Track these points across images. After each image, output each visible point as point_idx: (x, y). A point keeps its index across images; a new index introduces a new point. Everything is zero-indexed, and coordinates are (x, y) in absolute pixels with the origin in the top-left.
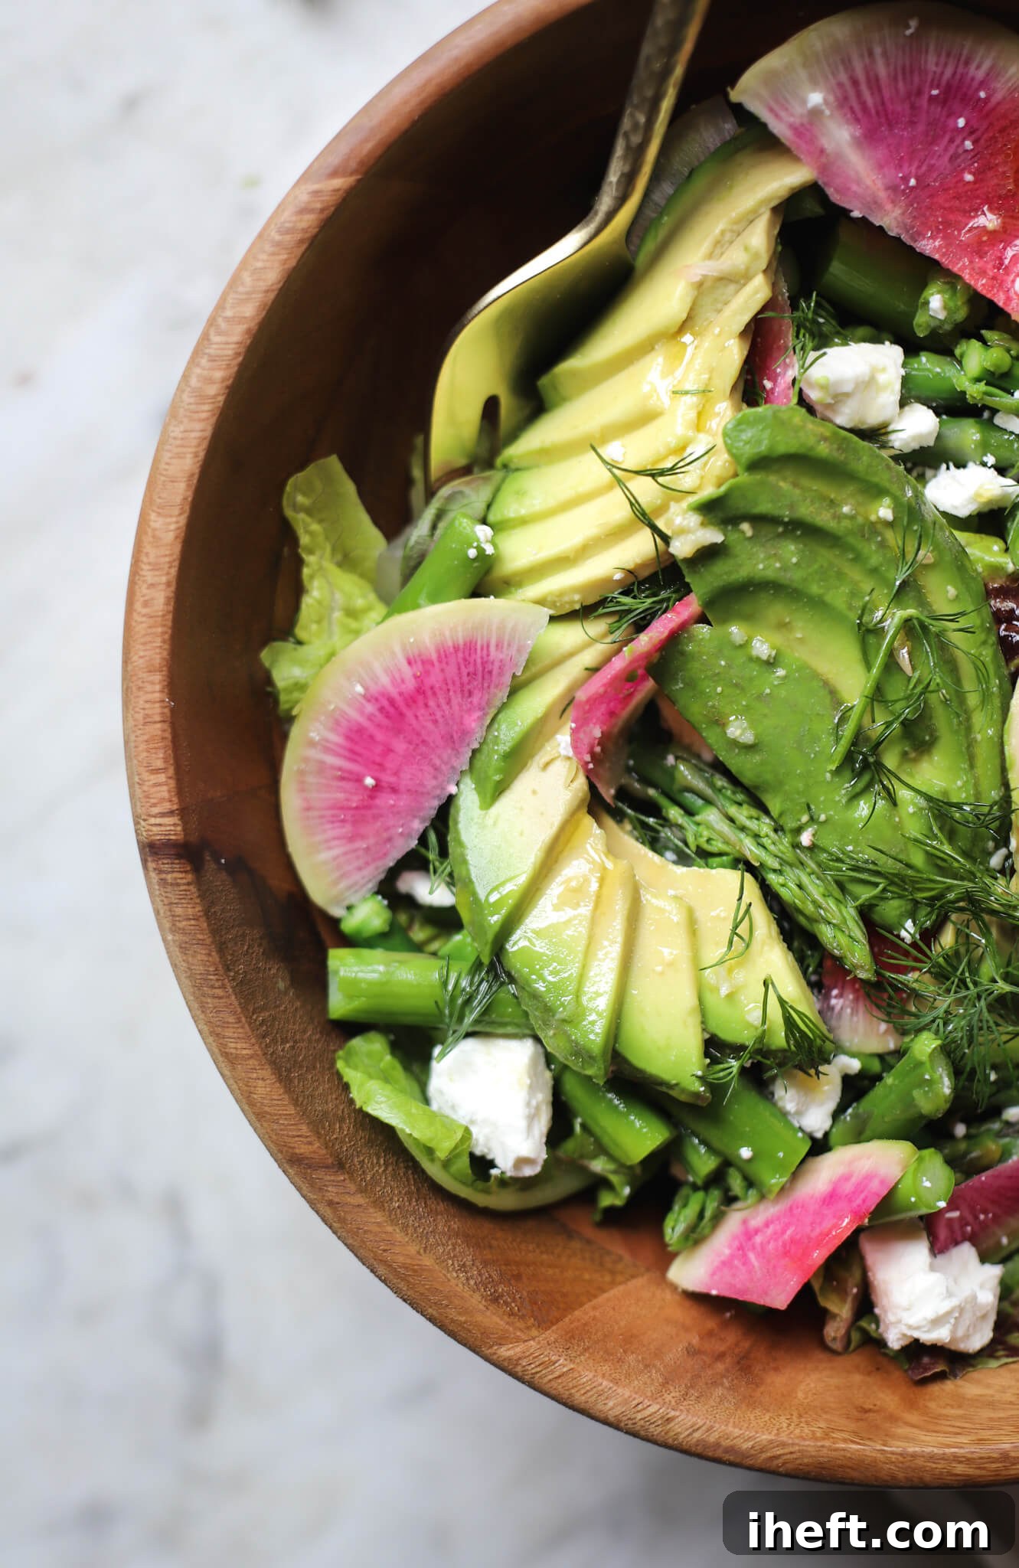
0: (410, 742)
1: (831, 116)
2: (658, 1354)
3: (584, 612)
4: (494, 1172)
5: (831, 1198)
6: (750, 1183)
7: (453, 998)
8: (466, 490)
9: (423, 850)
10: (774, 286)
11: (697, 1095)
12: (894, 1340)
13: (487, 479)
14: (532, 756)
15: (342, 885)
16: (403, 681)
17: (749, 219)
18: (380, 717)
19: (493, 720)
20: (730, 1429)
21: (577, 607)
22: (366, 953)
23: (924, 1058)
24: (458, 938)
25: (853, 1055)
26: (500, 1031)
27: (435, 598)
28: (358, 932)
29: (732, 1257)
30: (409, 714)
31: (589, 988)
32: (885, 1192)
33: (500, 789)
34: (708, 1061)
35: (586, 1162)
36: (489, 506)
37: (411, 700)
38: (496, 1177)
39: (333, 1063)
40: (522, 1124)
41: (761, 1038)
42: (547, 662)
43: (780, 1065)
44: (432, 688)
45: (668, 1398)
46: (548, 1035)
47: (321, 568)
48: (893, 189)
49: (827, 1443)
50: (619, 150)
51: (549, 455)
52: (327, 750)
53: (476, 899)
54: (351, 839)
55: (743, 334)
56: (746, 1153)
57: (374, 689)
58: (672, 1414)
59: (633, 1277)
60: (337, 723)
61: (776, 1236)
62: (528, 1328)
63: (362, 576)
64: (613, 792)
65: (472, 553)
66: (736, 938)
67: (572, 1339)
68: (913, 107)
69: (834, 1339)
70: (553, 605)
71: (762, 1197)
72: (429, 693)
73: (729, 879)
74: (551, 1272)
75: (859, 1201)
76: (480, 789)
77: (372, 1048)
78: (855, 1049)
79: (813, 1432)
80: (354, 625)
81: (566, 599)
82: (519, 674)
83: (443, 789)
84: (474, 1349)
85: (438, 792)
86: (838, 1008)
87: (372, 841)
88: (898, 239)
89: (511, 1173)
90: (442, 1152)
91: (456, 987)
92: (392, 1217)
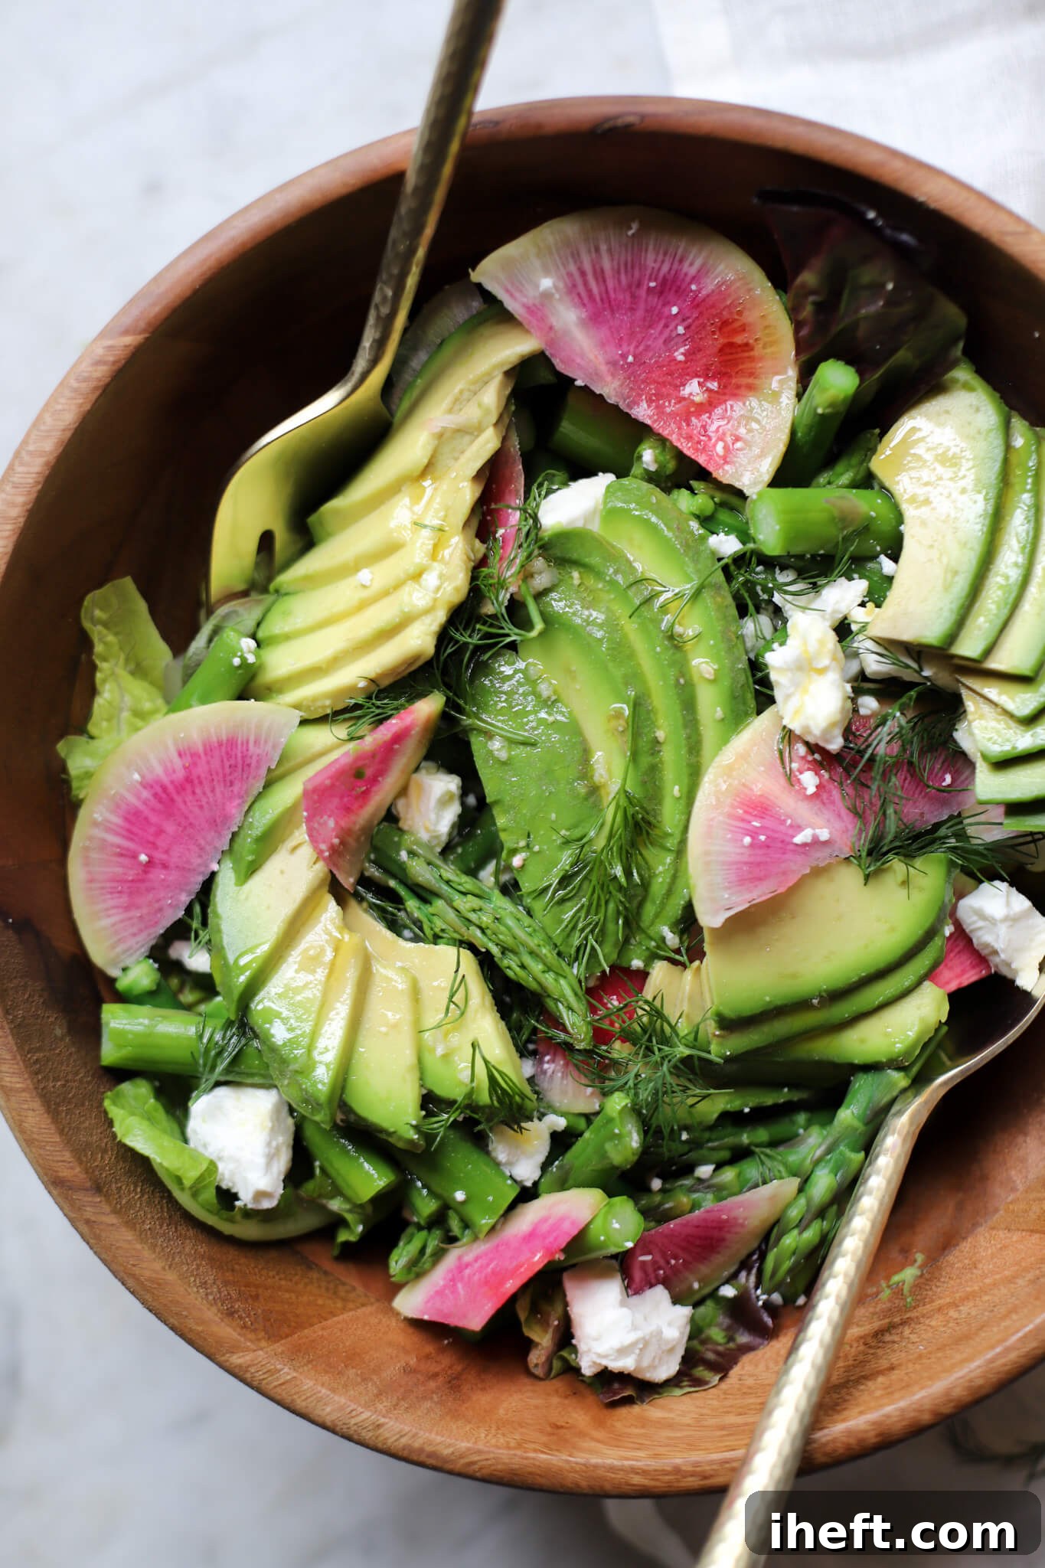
0: (179, 825)
1: (560, 300)
2: (377, 1370)
3: (332, 717)
4: (237, 1203)
5: (531, 1236)
6: (466, 1225)
7: (207, 1051)
8: (241, 610)
9: (189, 921)
10: (504, 440)
11: (411, 1142)
12: (586, 1366)
13: (259, 602)
14: (283, 841)
15: (119, 949)
16: (174, 771)
17: (484, 381)
18: (153, 802)
19: (251, 807)
20: (433, 1436)
21: (327, 712)
22: (134, 1008)
23: (615, 1115)
24: (216, 1001)
25: (563, 1115)
26: (249, 1081)
27: (205, 700)
28: (129, 990)
29: (445, 1287)
30: (178, 799)
31: (321, 1043)
32: (575, 1232)
33: (251, 869)
34: (424, 1113)
35: (324, 1201)
36: (258, 625)
37: (180, 788)
38: (240, 1208)
39: (102, 1100)
40: (261, 1161)
41: (470, 1094)
42: (299, 760)
43: (489, 1120)
44: (199, 777)
45: (380, 1407)
46: (284, 1084)
47: (113, 674)
48: (612, 363)
49: (519, 1452)
50: (371, 320)
51: (313, 582)
52: (108, 830)
53: (226, 964)
54: (127, 908)
55: (478, 476)
56: (460, 1196)
57: (149, 777)
58: (382, 1420)
59: (363, 1305)
60: (118, 806)
61: (482, 1268)
62: (259, 1340)
63: (153, 683)
64: (352, 879)
65: (237, 661)
66: (452, 1006)
67: (295, 1354)
68: (633, 296)
69: (536, 1365)
70: (306, 709)
71: (476, 1238)
72: (196, 782)
73: (447, 953)
74: (287, 1295)
75: (551, 1239)
76: (235, 870)
77: (139, 1091)
78: (564, 1109)
79: (508, 1443)
80: (140, 723)
81: (319, 704)
82: (273, 767)
83: (207, 866)
84: (210, 1357)
85: (202, 869)
86: (550, 1072)
87: (145, 911)
88: (616, 407)
89: (250, 1206)
90: (187, 1183)
91: (210, 1040)
92: (142, 1237)
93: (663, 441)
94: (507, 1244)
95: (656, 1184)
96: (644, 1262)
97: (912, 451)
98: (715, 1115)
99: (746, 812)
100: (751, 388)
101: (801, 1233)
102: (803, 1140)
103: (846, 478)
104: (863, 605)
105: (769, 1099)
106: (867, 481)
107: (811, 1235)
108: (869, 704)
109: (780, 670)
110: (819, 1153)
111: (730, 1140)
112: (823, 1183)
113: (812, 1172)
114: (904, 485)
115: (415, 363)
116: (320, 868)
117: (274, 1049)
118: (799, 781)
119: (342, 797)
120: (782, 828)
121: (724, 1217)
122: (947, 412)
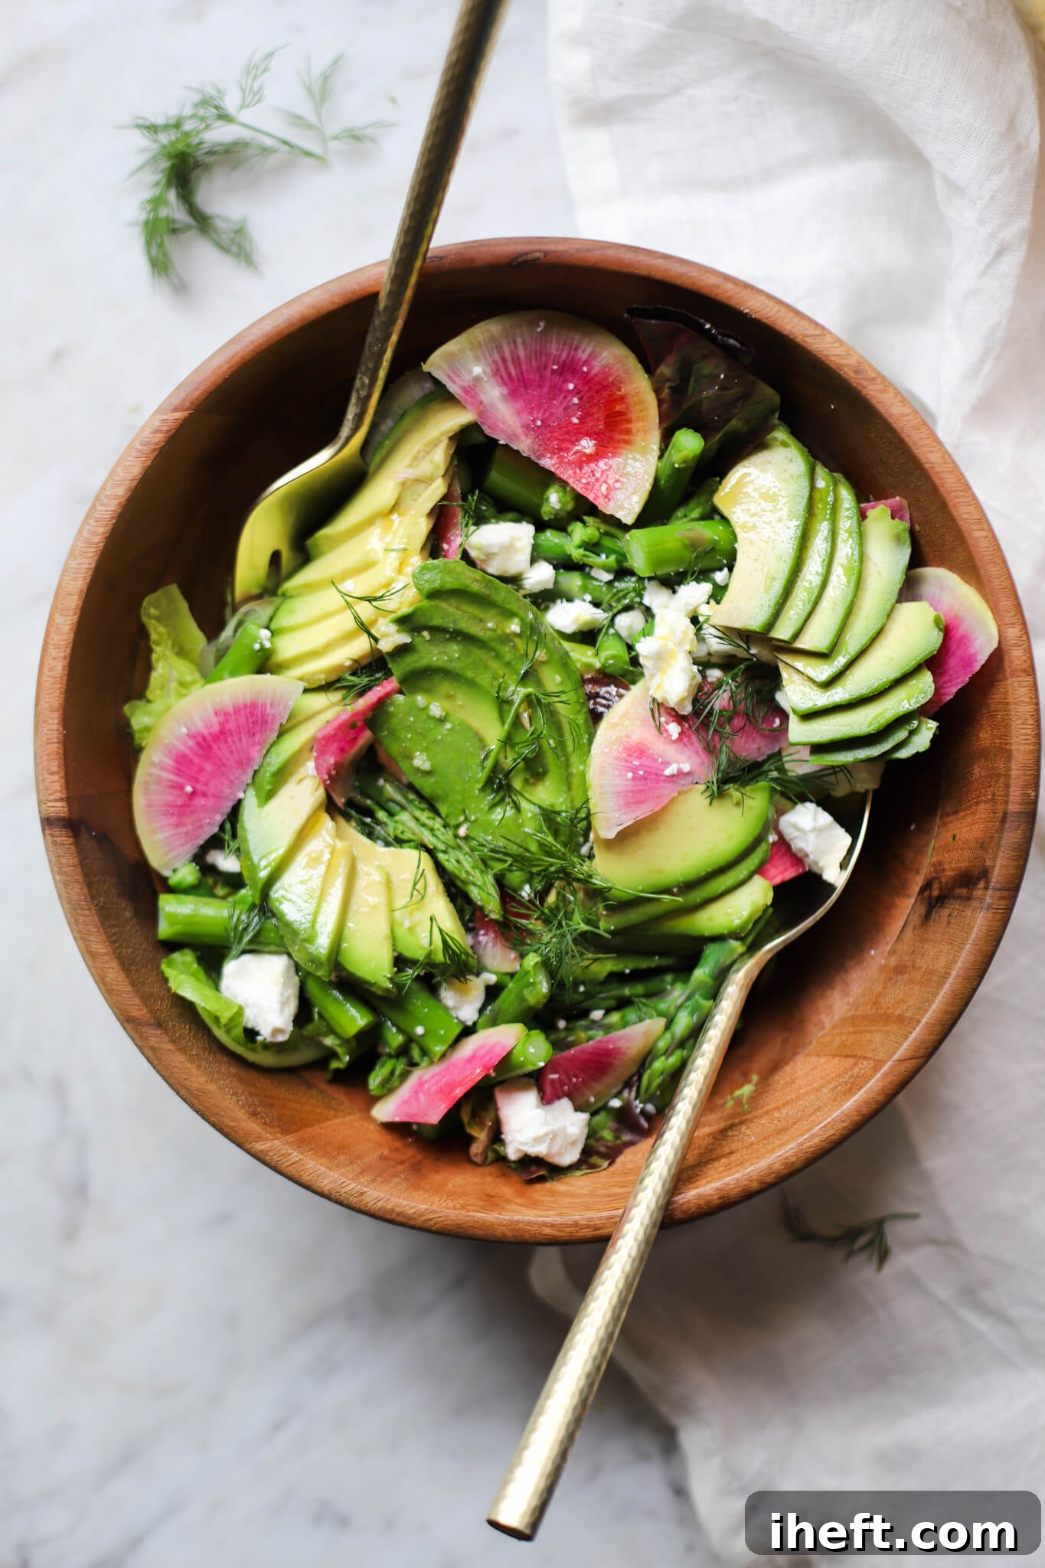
0: (215, 764)
1: (488, 381)
2: (360, 1157)
3: (327, 687)
4: (259, 1038)
5: (472, 1058)
6: (425, 1052)
7: (236, 927)
8: (258, 608)
9: (222, 835)
10: (450, 486)
11: (387, 990)
12: (512, 1153)
13: (270, 603)
14: (291, 776)
15: (170, 856)
16: (212, 726)
17: (435, 444)
18: (196, 748)
19: (267, 752)
20: (401, 1201)
21: (323, 683)
22: (183, 897)
23: (530, 968)
24: (243, 892)
25: (494, 973)
26: (267, 949)
27: (234, 674)
28: (179, 885)
29: (410, 1097)
30: (215, 746)
31: (321, 919)
32: (504, 1054)
33: (270, 795)
34: (396, 969)
35: (321, 1039)
36: (271, 619)
37: (216, 738)
38: (261, 1042)
39: (158, 967)
40: (276, 1006)
41: (429, 955)
42: (303, 717)
43: (443, 974)
44: (230, 730)
45: (363, 1180)
46: (294, 950)
47: (164, 655)
48: (526, 427)
49: (463, 1212)
50: (353, 400)
51: (309, 588)
52: (163, 769)
53: (252, 864)
54: (177, 826)
55: (430, 514)
56: (419, 1030)
57: (194, 731)
58: (365, 1190)
59: (350, 1114)
60: (170, 751)
61: (437, 1082)
62: (276, 1133)
63: (192, 662)
64: (343, 800)
65: (257, 646)
66: (415, 893)
67: (301, 1144)
68: (541, 376)
69: (476, 1155)
70: (308, 681)
71: (432, 1063)
72: (228, 734)
73: (411, 854)
74: (295, 1105)
75: (487, 1059)
76: (258, 796)
77: (186, 959)
78: (494, 969)
79: (455, 1205)
80: (184, 691)
81: (317, 677)
82: (284, 723)
83: (234, 793)
84: (240, 1145)
85: (232, 797)
86: (484, 942)
87: (189, 827)
88: (528, 459)
89: (269, 1040)
90: (224, 1021)
91: (238, 919)
92: (191, 1059)
93: (564, 484)
94: (455, 1065)
95: (562, 1024)
96: (553, 1081)
97: (744, 490)
98: (604, 974)
99: (628, 755)
100: (626, 442)
101: (667, 1058)
102: (670, 992)
103: (695, 514)
104: (708, 603)
105: (644, 964)
106: (713, 513)
107: (674, 1060)
108: (715, 674)
109: (647, 655)
110: (680, 1001)
111: (615, 993)
112: (683, 1022)
113: (676, 1014)
114: (737, 515)
115: (384, 428)
116: (319, 795)
117: (288, 925)
118: (666, 730)
119: (340, 742)
120: (655, 765)
121: (611, 1046)
122: (769, 462)
